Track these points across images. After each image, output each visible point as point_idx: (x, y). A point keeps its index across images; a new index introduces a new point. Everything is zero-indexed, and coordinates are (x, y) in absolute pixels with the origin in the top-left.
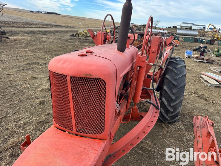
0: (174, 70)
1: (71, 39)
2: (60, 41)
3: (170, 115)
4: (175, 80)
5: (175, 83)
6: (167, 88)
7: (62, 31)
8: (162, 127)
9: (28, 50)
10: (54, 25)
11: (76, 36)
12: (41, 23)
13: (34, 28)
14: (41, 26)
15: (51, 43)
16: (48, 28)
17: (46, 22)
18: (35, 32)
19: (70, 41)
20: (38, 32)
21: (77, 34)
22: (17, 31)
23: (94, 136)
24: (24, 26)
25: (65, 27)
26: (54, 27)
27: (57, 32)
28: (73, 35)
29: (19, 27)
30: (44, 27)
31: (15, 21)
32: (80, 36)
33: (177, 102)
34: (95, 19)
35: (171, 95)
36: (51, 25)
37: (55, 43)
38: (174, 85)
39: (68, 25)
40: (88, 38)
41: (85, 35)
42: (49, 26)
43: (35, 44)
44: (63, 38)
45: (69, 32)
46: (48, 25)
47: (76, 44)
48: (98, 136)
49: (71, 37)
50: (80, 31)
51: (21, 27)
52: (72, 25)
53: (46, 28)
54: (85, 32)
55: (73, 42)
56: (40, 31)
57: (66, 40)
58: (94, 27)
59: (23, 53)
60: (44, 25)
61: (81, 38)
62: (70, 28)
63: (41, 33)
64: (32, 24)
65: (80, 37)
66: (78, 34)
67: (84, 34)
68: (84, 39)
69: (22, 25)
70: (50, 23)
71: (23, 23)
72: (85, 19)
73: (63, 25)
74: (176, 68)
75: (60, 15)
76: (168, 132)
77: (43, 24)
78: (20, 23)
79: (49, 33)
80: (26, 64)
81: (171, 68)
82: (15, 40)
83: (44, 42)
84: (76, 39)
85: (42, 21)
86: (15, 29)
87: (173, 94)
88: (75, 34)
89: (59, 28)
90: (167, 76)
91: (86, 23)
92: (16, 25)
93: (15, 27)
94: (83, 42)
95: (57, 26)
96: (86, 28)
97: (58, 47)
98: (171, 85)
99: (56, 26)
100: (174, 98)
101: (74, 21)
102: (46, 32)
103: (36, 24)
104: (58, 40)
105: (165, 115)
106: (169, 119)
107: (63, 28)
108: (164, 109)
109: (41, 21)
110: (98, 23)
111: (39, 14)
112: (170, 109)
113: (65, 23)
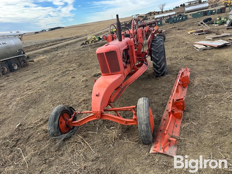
0: (155, 44)
1: (83, 47)
2: (74, 52)
3: (159, 70)
4: (157, 49)
5: (157, 51)
6: (153, 55)
7: (72, 43)
8: (158, 79)
9: (55, 65)
10: (62, 40)
11: (86, 44)
12: (50, 41)
13: (46, 47)
14: (51, 44)
15: (68, 55)
16: (58, 44)
17: (53, 39)
18: (49, 51)
19: (83, 50)
20: (51, 50)
21: (86, 42)
22: (33, 54)
23: (117, 73)
24: (37, 48)
25: (73, 39)
26: (63, 42)
27: (67, 45)
28: (83, 44)
29: (33, 50)
30: (54, 43)
31: (27, 46)
32: (90, 42)
33: (160, 61)
34: (99, 22)
35: (156, 58)
36: (59, 40)
37: (71, 55)
38: (156, 52)
39: (75, 35)
40: (98, 43)
41: (94, 41)
42: (59, 42)
43: (56, 60)
44: (75, 49)
45: (79, 42)
46: (56, 41)
47: (89, 50)
48: (119, 72)
49: (82, 46)
50: (89, 38)
51: (35, 50)
52: (78, 35)
53: (56, 44)
54: (93, 37)
55: (86, 50)
56: (52, 49)
57: (79, 50)
58: (99, 30)
59: (53, 68)
60: (54, 42)
61: (92, 44)
62: (78, 38)
63: (53, 50)
64: (43, 44)
65: (90, 44)
66: (88, 41)
67: (93, 39)
68: (94, 44)
69: (35, 48)
70: (58, 38)
71: (34, 45)
72: (89, 24)
73: (70, 37)
74: (156, 43)
75: (63, 27)
76: (161, 80)
77: (52, 42)
78: (32, 46)
79: (61, 48)
80: (61, 73)
81: (153, 43)
82: (38, 61)
83: (62, 56)
84: (87, 46)
85: (50, 39)
86: (31, 53)
87: (157, 57)
88: (84, 42)
89: (67, 41)
90: (152, 49)
91: (91, 29)
92: (30, 49)
93: (30, 51)
94: (95, 47)
95: (66, 39)
96: (92, 33)
97: (76, 57)
98: (155, 53)
99: (64, 39)
100: (158, 59)
101: (78, 30)
102: (57, 47)
103: (46, 44)
104: (72, 52)
105: (157, 71)
106: (160, 72)
107: (71, 40)
108: (155, 68)
109: (48, 39)
110: (103, 25)
111: (44, 33)
112: (158, 66)
113: (71, 34)
